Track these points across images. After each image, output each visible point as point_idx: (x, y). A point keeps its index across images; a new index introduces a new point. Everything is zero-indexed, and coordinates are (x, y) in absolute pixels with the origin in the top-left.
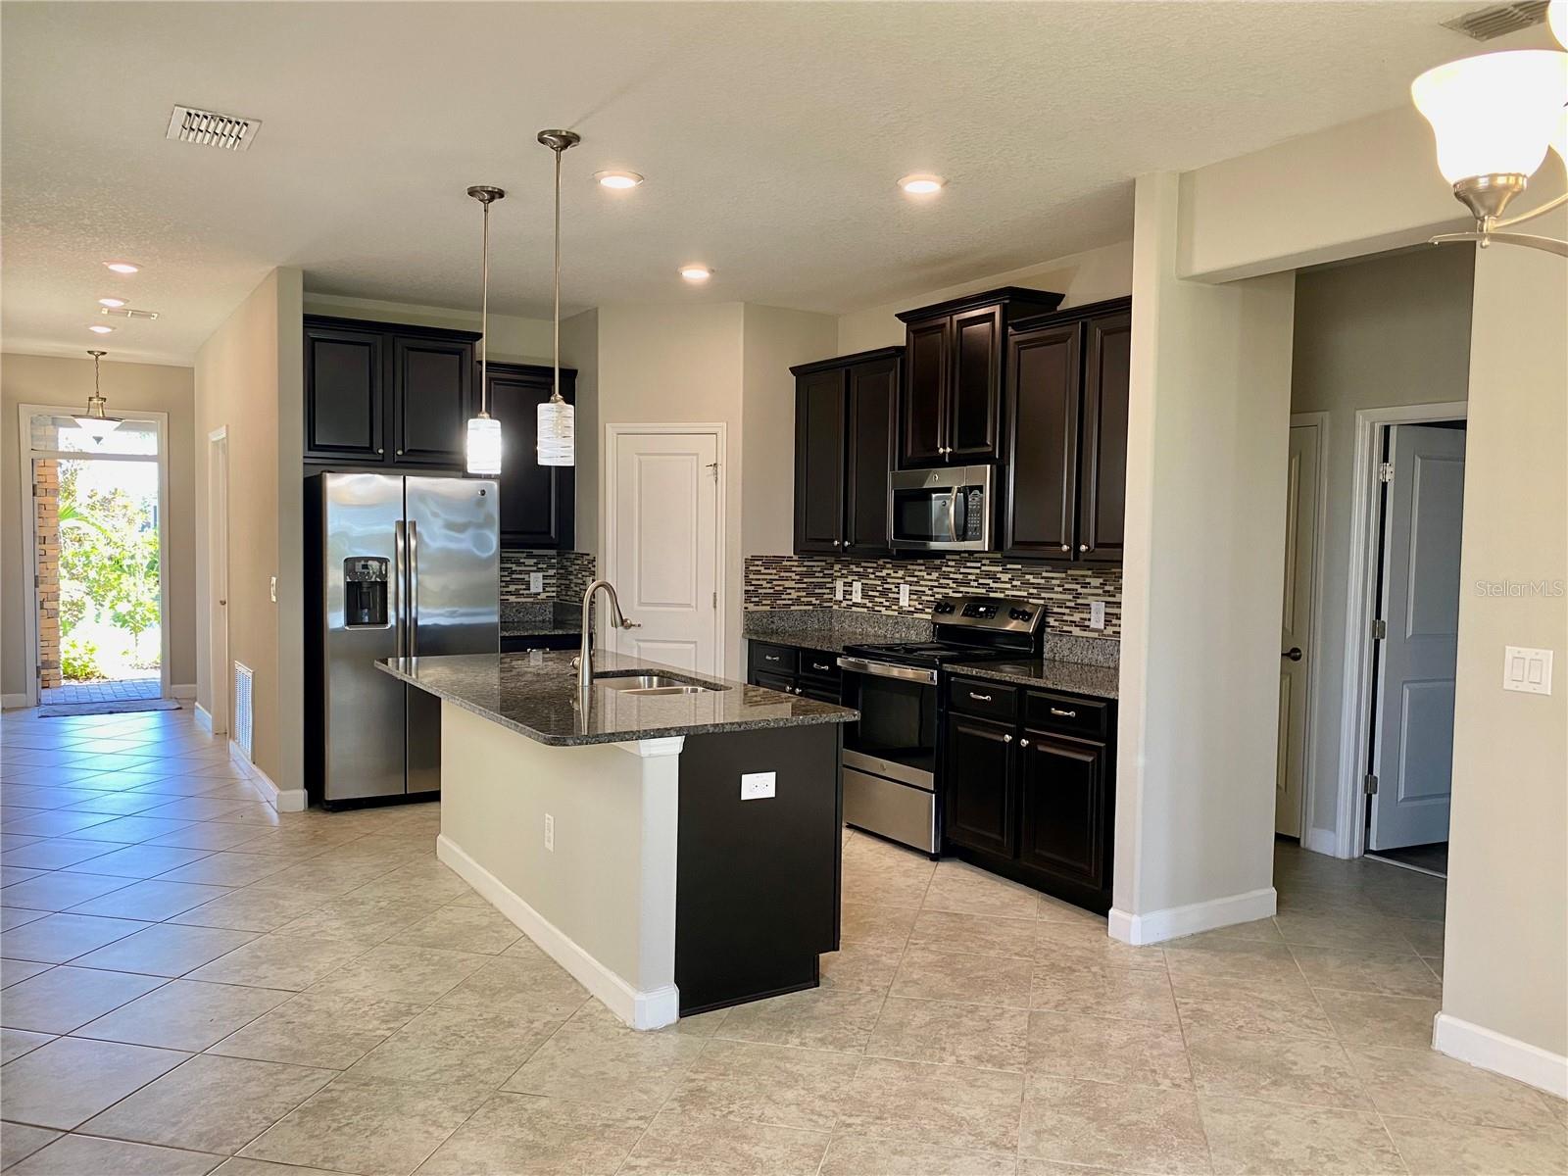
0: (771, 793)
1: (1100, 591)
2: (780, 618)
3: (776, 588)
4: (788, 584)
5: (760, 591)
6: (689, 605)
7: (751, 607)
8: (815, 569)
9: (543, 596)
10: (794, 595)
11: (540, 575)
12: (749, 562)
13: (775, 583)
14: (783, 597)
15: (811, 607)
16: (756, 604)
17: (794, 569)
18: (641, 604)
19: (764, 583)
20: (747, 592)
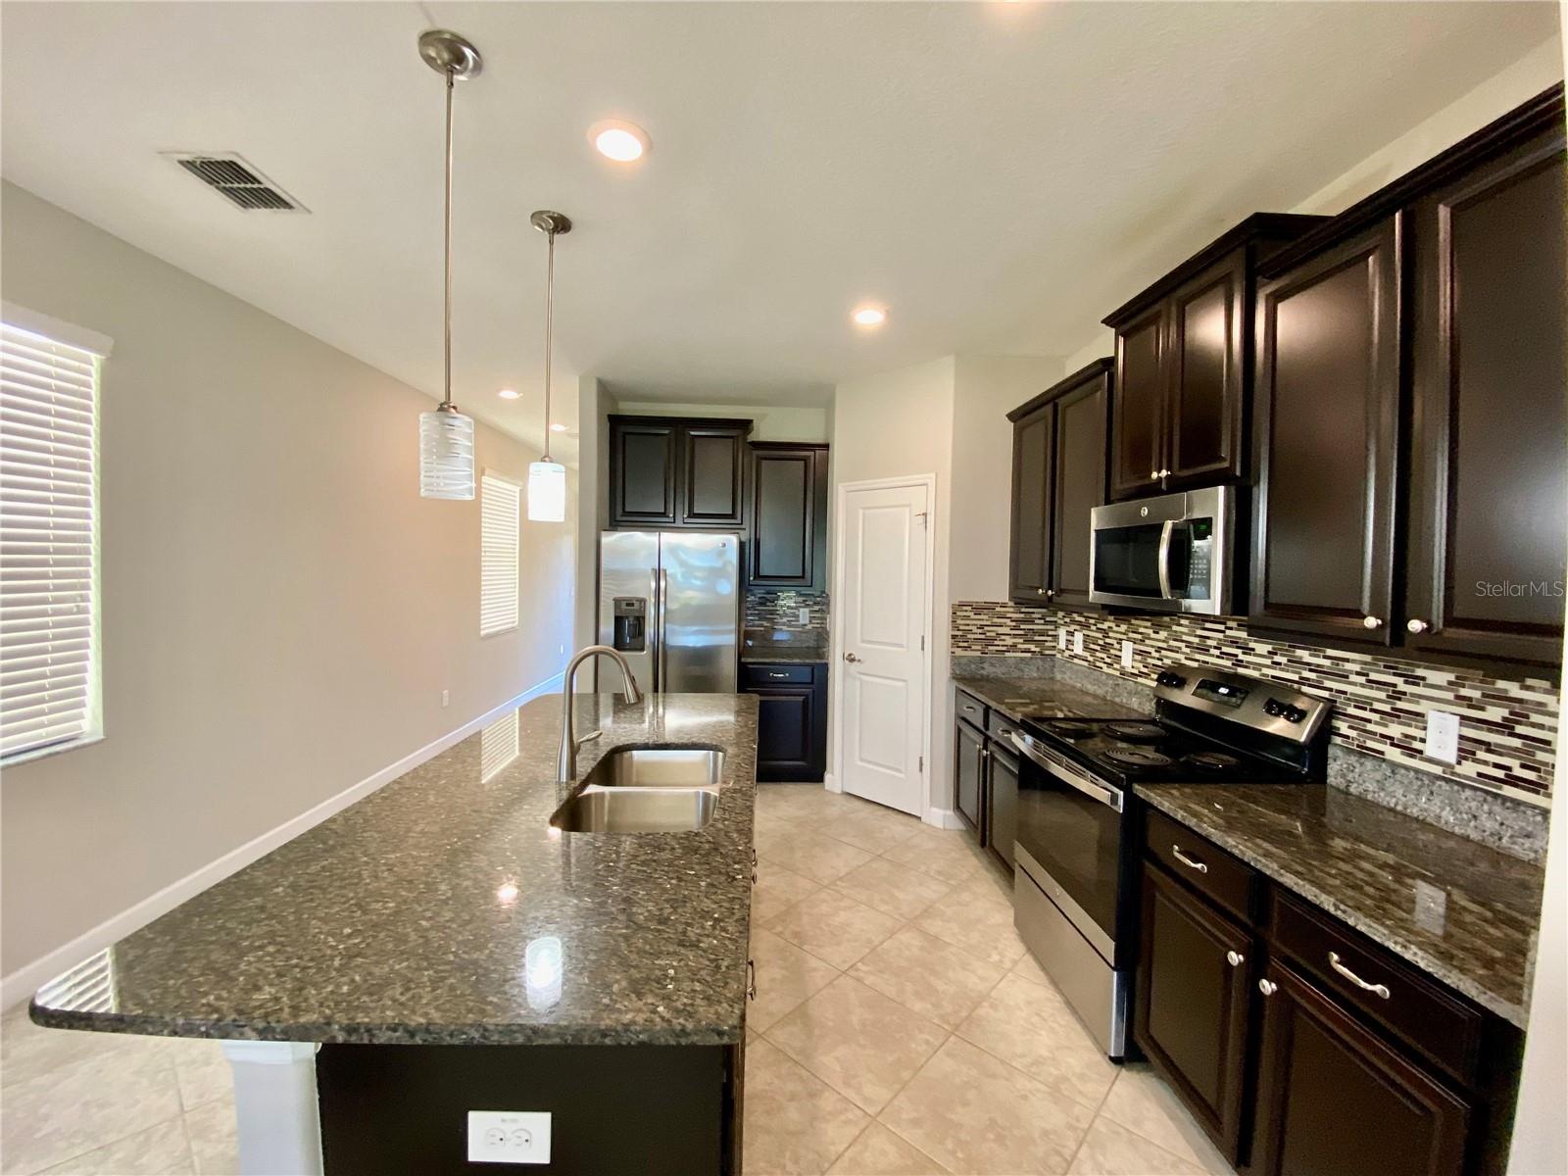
0: (540, 1153)
1: (1450, 696)
2: (992, 665)
3: (988, 634)
4: (1001, 630)
5: (969, 636)
6: (901, 646)
7: (959, 652)
8: (1034, 616)
9: (810, 627)
10: (1009, 641)
11: (807, 610)
12: (957, 608)
13: (986, 628)
14: (996, 643)
15: (1029, 655)
16: (965, 648)
17: (1009, 615)
18: (863, 641)
19: (975, 629)
20: (954, 637)
